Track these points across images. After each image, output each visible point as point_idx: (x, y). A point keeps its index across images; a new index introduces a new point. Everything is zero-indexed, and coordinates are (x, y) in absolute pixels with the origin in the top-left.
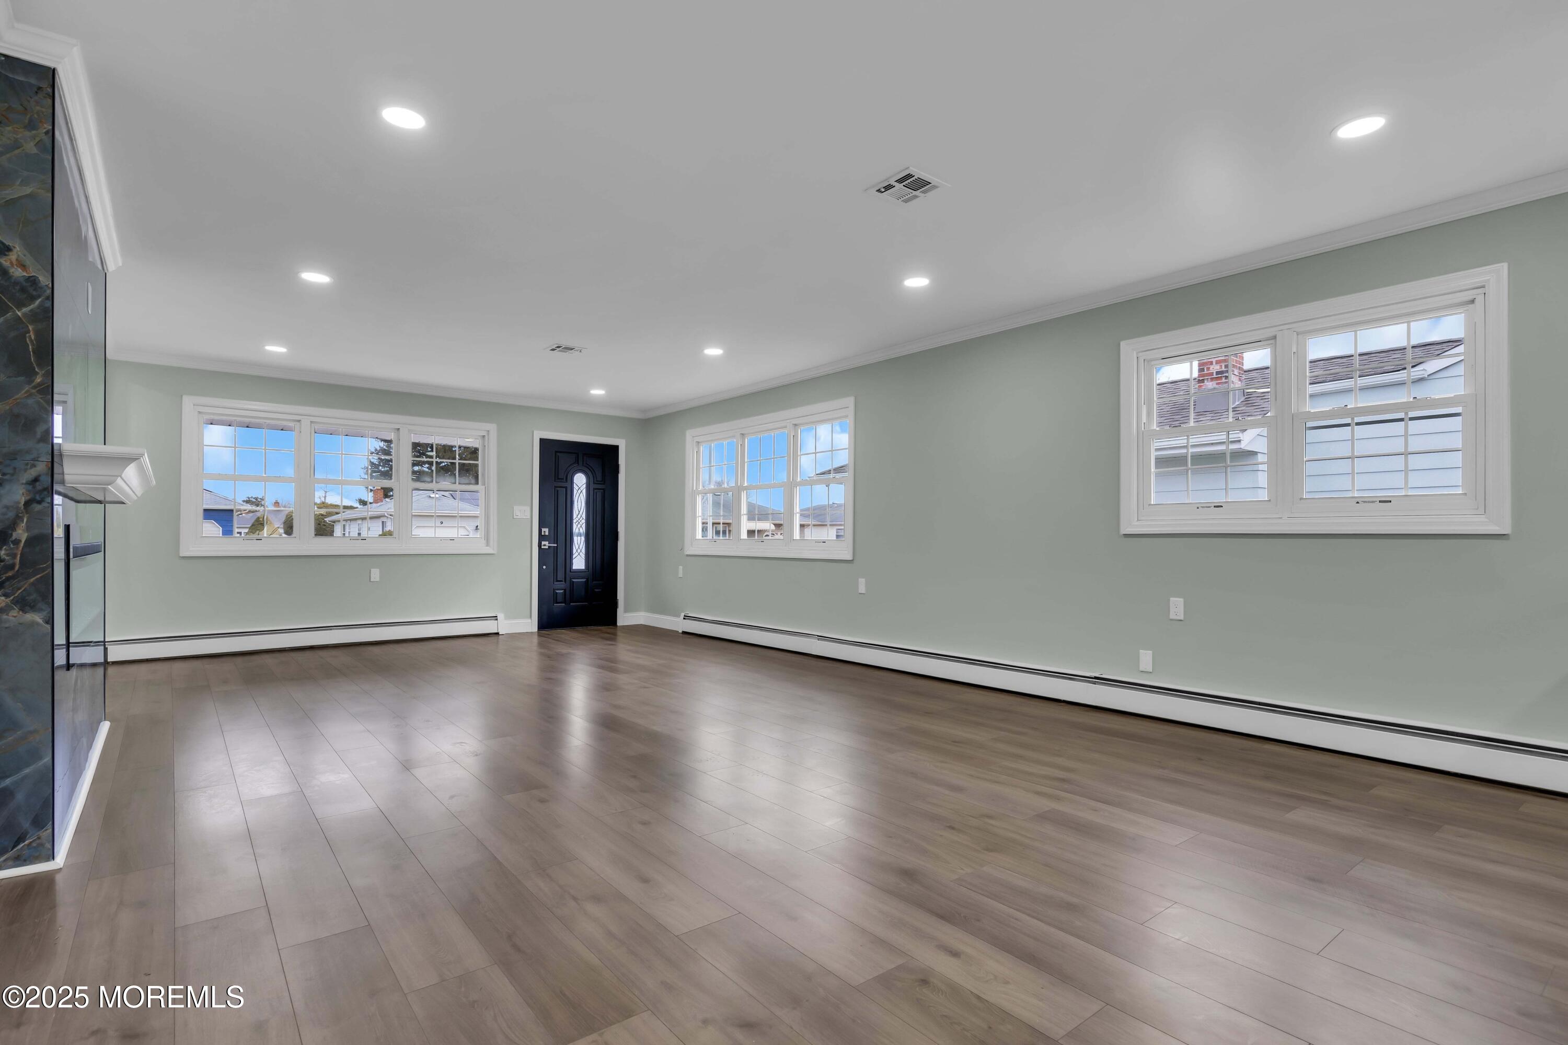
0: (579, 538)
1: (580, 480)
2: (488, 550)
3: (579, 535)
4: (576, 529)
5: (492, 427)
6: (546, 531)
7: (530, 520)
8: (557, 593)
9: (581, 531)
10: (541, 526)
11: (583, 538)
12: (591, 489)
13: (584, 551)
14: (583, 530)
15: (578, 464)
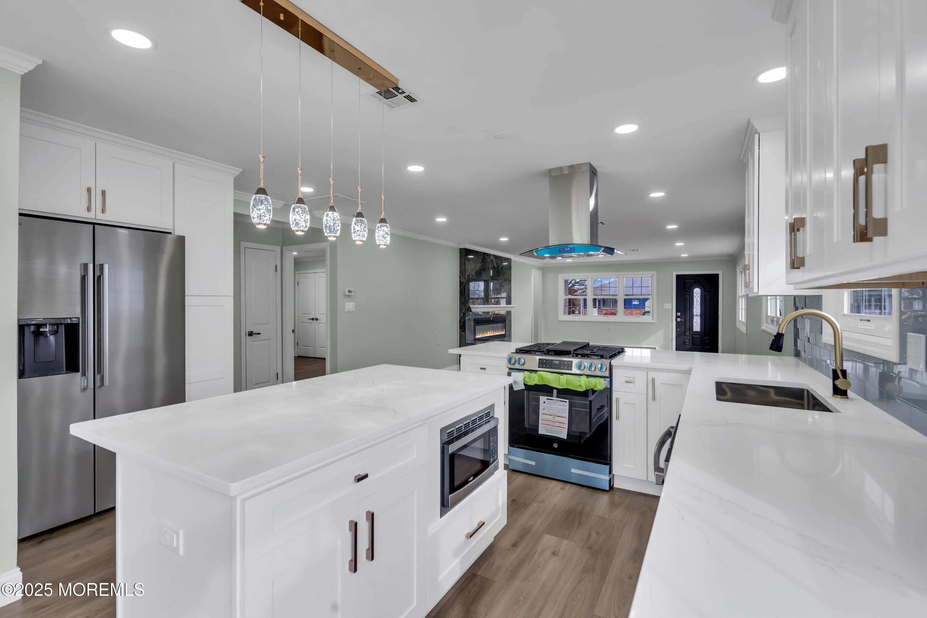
0: (697, 317)
1: (697, 292)
2: (653, 321)
3: (697, 315)
4: (695, 313)
5: (654, 273)
6: (679, 314)
7: (671, 309)
8: (693, 337)
9: (698, 314)
10: (677, 312)
11: (699, 317)
12: (703, 295)
13: (699, 323)
14: (699, 313)
15: (696, 284)
